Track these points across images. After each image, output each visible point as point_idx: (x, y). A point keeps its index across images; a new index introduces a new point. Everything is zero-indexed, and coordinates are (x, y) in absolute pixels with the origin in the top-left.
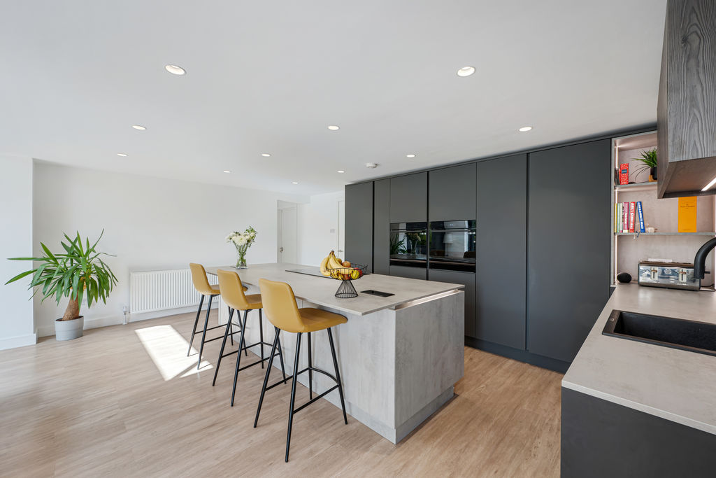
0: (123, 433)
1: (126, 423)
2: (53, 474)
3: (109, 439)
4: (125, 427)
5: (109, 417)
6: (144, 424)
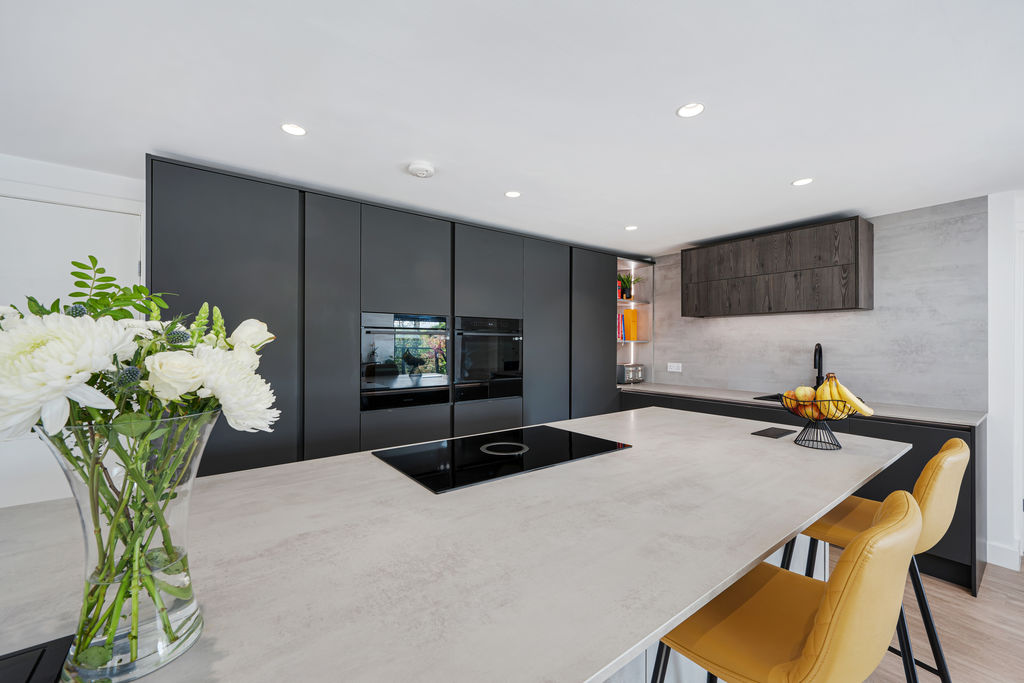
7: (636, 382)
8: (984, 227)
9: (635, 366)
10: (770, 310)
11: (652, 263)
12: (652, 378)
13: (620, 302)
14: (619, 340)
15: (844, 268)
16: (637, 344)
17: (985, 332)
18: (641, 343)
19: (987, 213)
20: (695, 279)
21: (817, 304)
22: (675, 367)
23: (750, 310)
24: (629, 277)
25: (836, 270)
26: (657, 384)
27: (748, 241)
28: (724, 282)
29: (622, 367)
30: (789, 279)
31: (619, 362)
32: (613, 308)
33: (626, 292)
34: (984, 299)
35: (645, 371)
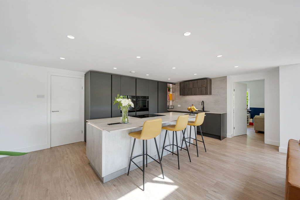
0: (219, 181)
1: (214, 184)
2: (244, 188)
3: (224, 183)
4: (216, 183)
5: (215, 192)
6: (211, 178)
7: (172, 109)
8: (226, 81)
9: (172, 105)
10: (194, 95)
11: (175, 84)
12: (175, 108)
13: (168, 92)
14: (168, 100)
15: (205, 87)
16: (172, 101)
17: (227, 99)
18: (173, 101)
19: (227, 79)
20: (182, 88)
21: (202, 94)
22: (179, 106)
23: (191, 94)
24: (170, 87)
25: (204, 88)
26: (176, 109)
27: (191, 82)
28: (187, 89)
29: (169, 106)
30: (197, 89)
31: (168, 105)
32: (167, 94)
33: (169, 90)
34: (226, 93)
35: (173, 106)
